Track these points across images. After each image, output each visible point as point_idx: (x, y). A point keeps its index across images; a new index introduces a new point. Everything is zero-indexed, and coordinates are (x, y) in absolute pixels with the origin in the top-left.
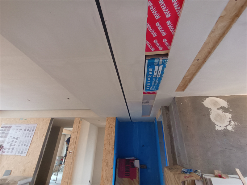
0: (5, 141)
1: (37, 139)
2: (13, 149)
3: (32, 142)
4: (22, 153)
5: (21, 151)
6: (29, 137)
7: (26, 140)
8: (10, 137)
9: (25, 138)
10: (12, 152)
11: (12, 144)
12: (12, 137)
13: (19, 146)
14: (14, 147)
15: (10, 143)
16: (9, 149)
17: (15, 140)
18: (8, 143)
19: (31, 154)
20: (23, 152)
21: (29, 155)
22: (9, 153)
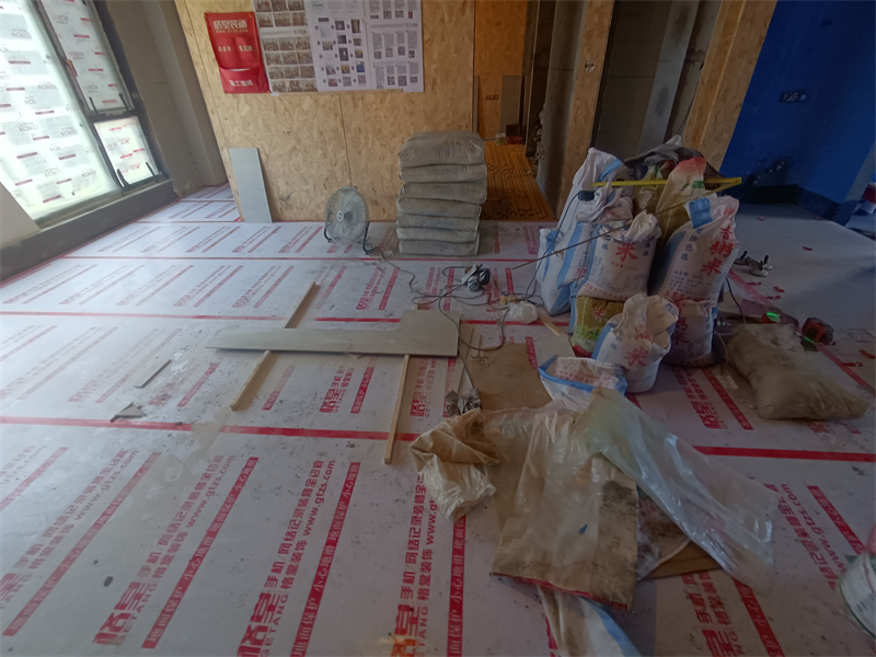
0: (308, 38)
1: (442, 20)
2: (360, 68)
3: (426, 38)
4: (402, 81)
5: (396, 76)
6: (406, 14)
7: (397, 29)
8: (320, 20)
9: (388, 21)
10: (362, 80)
11: (346, 50)
12: (327, 20)
13: (378, 55)
14: (362, 63)
15: (336, 48)
16: (345, 70)
17: (348, 33)
18: (328, 47)
19: (438, 81)
20: (405, 77)
21: (433, 89)
22: (355, 86)
